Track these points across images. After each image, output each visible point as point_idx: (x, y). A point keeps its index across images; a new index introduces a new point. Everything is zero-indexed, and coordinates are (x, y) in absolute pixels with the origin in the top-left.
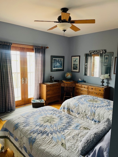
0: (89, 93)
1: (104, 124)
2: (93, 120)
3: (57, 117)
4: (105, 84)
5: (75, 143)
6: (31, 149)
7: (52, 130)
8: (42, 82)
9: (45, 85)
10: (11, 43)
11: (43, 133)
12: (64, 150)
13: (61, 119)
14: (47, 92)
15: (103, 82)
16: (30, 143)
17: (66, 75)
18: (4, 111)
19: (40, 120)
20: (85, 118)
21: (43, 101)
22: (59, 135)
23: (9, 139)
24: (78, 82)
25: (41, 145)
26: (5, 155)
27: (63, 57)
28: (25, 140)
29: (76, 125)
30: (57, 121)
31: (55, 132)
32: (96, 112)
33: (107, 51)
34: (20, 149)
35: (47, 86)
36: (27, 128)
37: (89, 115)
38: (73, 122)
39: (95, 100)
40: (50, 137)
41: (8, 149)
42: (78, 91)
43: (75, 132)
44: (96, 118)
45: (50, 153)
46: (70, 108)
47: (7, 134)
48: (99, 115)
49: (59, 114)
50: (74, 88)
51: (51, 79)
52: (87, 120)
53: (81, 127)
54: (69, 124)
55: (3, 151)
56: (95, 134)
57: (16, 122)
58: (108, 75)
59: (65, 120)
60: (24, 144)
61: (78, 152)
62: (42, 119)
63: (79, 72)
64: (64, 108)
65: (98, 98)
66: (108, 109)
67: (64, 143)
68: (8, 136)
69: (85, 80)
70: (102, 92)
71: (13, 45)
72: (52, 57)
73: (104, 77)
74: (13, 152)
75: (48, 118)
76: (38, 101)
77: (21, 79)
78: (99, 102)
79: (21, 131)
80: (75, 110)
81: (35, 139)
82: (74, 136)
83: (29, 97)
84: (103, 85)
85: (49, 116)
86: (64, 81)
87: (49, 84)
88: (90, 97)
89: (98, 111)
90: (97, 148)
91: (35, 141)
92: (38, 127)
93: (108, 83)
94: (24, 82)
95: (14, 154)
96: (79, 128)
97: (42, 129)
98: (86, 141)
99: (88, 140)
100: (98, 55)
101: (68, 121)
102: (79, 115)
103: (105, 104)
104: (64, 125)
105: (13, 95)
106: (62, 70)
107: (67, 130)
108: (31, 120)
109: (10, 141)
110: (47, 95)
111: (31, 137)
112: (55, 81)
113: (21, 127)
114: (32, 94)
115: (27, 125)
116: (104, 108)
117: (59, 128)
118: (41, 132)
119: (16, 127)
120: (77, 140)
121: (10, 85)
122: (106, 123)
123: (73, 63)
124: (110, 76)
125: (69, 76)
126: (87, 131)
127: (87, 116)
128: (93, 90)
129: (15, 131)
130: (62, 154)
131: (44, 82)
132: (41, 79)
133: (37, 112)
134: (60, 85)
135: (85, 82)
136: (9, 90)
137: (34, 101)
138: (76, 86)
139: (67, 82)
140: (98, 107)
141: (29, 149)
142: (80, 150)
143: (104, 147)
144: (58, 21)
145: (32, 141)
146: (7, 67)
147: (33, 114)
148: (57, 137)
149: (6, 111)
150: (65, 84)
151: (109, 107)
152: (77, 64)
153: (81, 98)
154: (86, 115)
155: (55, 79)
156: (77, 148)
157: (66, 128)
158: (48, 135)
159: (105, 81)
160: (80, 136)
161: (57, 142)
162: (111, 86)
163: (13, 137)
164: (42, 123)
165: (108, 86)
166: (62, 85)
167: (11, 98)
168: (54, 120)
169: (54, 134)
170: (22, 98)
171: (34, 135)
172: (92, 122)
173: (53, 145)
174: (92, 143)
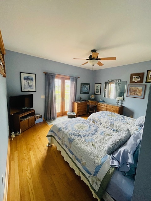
0: (107, 110)
1: (125, 133)
2: (112, 129)
3: (87, 125)
4: (120, 104)
5: (102, 145)
6: (70, 146)
7: (85, 134)
8: (74, 101)
9: (77, 103)
10: (56, 74)
11: (78, 136)
12: (95, 149)
13: (90, 127)
14: (78, 107)
15: (118, 102)
16: (69, 142)
17: (91, 97)
18: (49, 119)
19: (75, 127)
20: (106, 128)
21: (75, 114)
22: (90, 138)
23: (54, 137)
24: (100, 102)
25: (77, 144)
26: (51, 148)
27: (89, 84)
28: (66, 139)
29: (101, 132)
30: (87, 128)
31: (87, 135)
32: (114, 124)
33: (122, 80)
34: (62, 145)
35: (78, 104)
36: (67, 131)
37: (109, 125)
38: (99, 130)
39: (113, 115)
40: (84, 139)
41: (53, 145)
42: (99, 108)
43: (101, 137)
44: (114, 128)
45: (85, 150)
46: (95, 120)
47: (53, 134)
48: (117, 125)
49: (88, 124)
50: (96, 106)
51: (80, 99)
52: (108, 129)
53: (105, 134)
54: (96, 131)
55: (50, 145)
56: (120, 139)
57: (59, 127)
58: (122, 97)
59: (93, 128)
60: (65, 142)
61: (105, 151)
62: (77, 126)
63: (100, 95)
64: (90, 120)
65: (115, 114)
66: (124, 122)
67: (94, 144)
68: (54, 136)
69: (104, 101)
70: (118, 110)
71: (57, 76)
72: (82, 84)
73: (119, 99)
74: (56, 147)
75: (81, 126)
76: (72, 114)
77: (61, 98)
78: (117, 117)
79: (63, 133)
80: (98, 121)
81: (73, 139)
82: (101, 139)
83: (65, 111)
84: (118, 105)
85: (81, 124)
86: (90, 101)
87: (79, 102)
88: (109, 113)
89: (116, 123)
90: (122, 150)
91: (73, 141)
92: (74, 132)
93: (122, 103)
94: (63, 100)
95: (57, 148)
96: (103, 134)
97: (77, 133)
98: (112, 144)
99: (113, 144)
100: (114, 83)
101: (95, 129)
102: (101, 125)
103: (121, 118)
104: (92, 131)
105: (55, 108)
106: (89, 93)
107: (95, 135)
108: (69, 126)
109: (55, 139)
110: (78, 110)
111: (70, 138)
112: (83, 100)
113: (63, 130)
114: (68, 108)
115: (67, 129)
116: (120, 121)
117: (89, 133)
118: (77, 135)
119: (59, 130)
120: (103, 143)
121: (54, 102)
122: (127, 132)
123: (96, 89)
124: (123, 98)
125: (93, 97)
126: (110, 137)
127: (108, 126)
128: (110, 108)
129: (59, 133)
130: (93, 152)
131: (75, 101)
132: (74, 98)
133: (72, 121)
134: (87, 103)
135: (104, 102)
136: (53, 105)
137: (69, 113)
138: (98, 104)
139: (92, 102)
140: (116, 120)
141: (68, 146)
142: (106, 150)
143: (128, 150)
144: (89, 59)
145: (71, 141)
146: (52, 90)
147: (70, 122)
148: (88, 139)
149: (51, 119)
150: (90, 103)
151: (124, 121)
152: (99, 89)
153: (102, 113)
154: (106, 125)
155: (83, 99)
156: (104, 148)
157: (94, 134)
158: (82, 137)
159: (120, 102)
160: (105, 140)
161: (89, 143)
162: (124, 106)
163: (57, 136)
164: (77, 128)
165: (121, 105)
166: (88, 104)
167: (54, 111)
168: (85, 127)
169: (86, 137)
170: (61, 111)
171: (72, 137)
172: (111, 131)
173: (86, 145)
174: (117, 146)
